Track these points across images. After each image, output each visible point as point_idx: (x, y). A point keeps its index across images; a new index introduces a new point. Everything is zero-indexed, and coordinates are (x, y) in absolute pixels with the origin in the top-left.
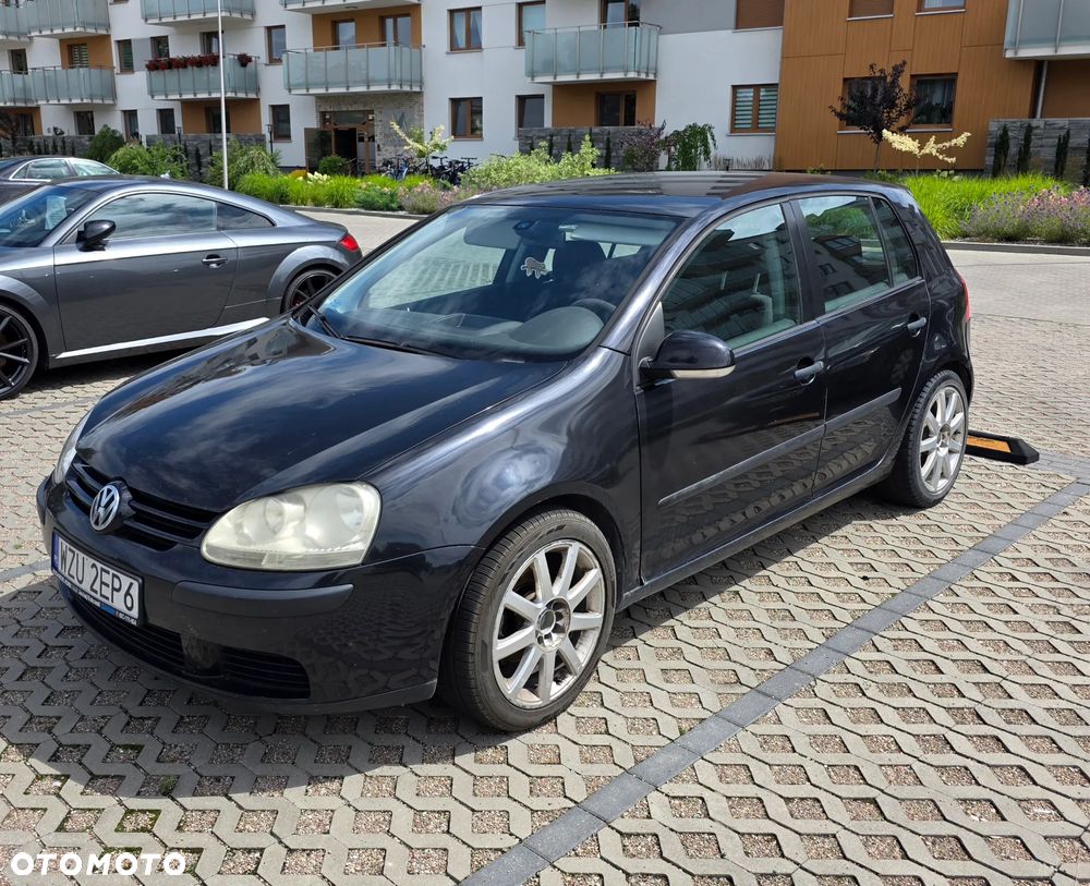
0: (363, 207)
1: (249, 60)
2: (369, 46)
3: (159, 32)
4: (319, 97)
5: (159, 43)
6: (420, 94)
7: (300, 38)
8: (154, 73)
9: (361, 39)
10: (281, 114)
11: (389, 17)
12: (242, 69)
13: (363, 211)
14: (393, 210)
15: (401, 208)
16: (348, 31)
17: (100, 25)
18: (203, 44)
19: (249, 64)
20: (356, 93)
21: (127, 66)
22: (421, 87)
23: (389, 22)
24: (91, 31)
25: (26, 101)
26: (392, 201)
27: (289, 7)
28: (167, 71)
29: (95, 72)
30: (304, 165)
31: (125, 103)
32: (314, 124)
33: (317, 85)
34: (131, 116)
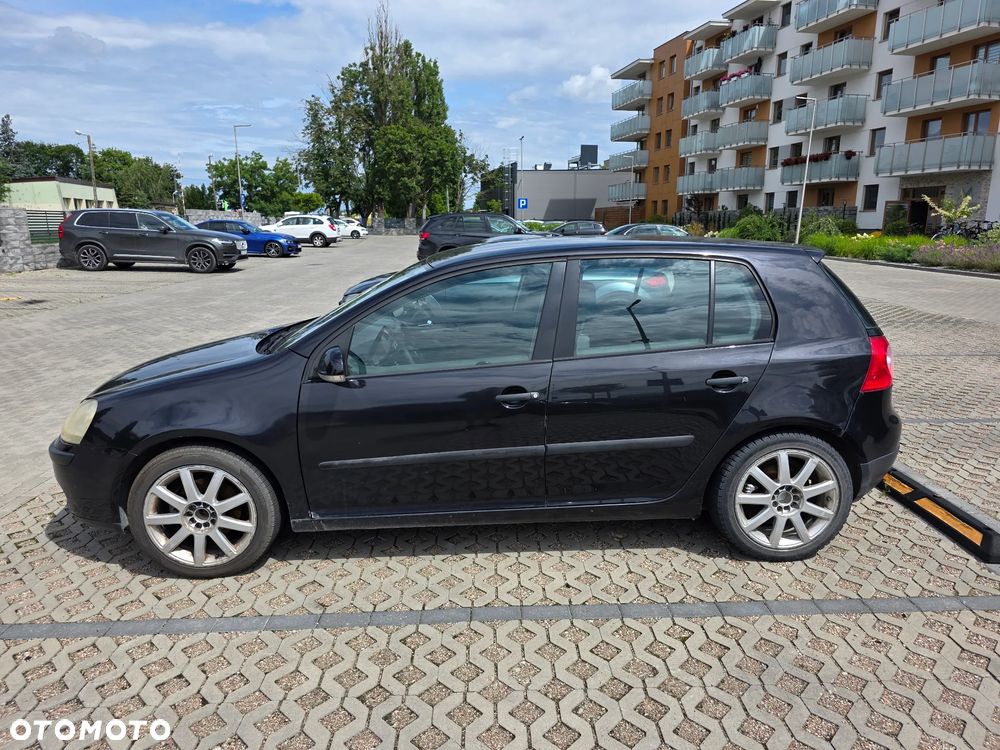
0: (884, 259)
1: (854, 154)
2: (946, 137)
3: (796, 140)
4: (903, 178)
5: (797, 147)
6: (989, 171)
7: (895, 134)
8: (786, 168)
9: (945, 132)
10: (872, 191)
11: (972, 113)
12: (847, 162)
13: (884, 262)
14: (909, 262)
15: (914, 261)
16: (935, 127)
17: (761, 139)
18: (825, 145)
19: (853, 158)
20: (931, 174)
21: (774, 165)
22: (990, 166)
23: (972, 118)
24: (754, 143)
25: (711, 189)
26: (908, 256)
27: (887, 114)
28: (795, 166)
29: (752, 170)
30: (881, 228)
31: (768, 189)
32: (895, 196)
33: (899, 169)
34: (771, 196)
